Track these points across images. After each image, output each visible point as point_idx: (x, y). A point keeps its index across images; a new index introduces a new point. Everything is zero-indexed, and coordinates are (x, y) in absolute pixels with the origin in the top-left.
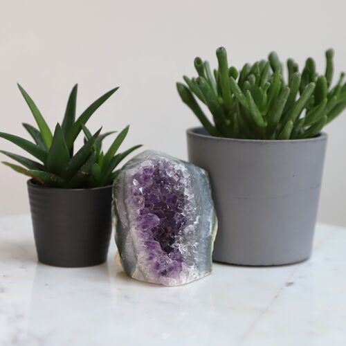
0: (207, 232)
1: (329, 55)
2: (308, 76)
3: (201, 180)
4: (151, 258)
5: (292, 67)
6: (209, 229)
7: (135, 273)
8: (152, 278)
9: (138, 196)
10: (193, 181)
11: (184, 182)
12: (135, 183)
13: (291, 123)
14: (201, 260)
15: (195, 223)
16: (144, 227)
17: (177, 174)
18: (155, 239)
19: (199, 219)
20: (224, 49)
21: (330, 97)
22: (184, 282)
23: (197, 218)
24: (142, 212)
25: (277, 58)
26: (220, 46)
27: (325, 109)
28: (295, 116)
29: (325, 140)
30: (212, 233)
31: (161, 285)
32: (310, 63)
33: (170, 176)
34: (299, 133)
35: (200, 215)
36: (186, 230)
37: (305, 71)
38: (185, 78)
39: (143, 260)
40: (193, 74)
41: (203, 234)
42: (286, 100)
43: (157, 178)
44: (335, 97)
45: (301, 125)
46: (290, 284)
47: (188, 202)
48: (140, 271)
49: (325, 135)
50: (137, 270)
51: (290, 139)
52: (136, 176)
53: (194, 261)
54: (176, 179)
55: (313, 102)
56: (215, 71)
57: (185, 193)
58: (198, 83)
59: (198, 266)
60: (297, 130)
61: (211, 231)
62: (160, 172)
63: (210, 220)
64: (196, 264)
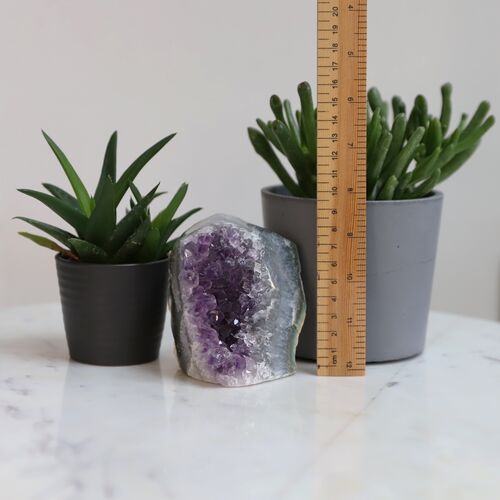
0: (289, 321)
1: (445, 91)
2: (417, 119)
3: (281, 253)
4: (205, 350)
5: (398, 107)
6: (291, 317)
7: (191, 370)
8: (208, 375)
9: (189, 271)
10: (268, 254)
11: (253, 254)
12: (187, 253)
13: (394, 178)
14: (277, 356)
15: (269, 308)
16: (196, 310)
17: (244, 244)
18: (212, 326)
19: (275, 303)
20: (308, 84)
21: (446, 145)
22: (248, 382)
23: (272, 302)
24: (195, 291)
25: (379, 95)
26: (302, 81)
27: (437, 161)
28: (399, 170)
29: (441, 200)
30: (296, 322)
31: (219, 385)
32: (420, 102)
33: (234, 246)
34: (407, 191)
35: (278, 298)
36: (256, 317)
37: (414, 113)
38: (259, 122)
39: (197, 353)
40: (269, 117)
41: (282, 323)
42: (387, 150)
43: (217, 249)
44: (452, 146)
45: (407, 181)
46: (392, 384)
47: (258, 280)
48: (195, 366)
49: (441, 194)
50: (192, 365)
51: (393, 199)
52: (189, 246)
53: (266, 356)
54: (242, 250)
55: (424, 152)
56: (297, 112)
57: (256, 270)
58: (275, 128)
59: (271, 364)
60: (402, 188)
61: (294, 319)
62: (222, 241)
63: (293, 305)
64: (268, 361)
